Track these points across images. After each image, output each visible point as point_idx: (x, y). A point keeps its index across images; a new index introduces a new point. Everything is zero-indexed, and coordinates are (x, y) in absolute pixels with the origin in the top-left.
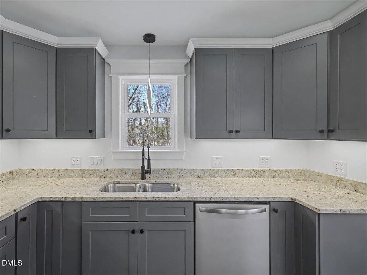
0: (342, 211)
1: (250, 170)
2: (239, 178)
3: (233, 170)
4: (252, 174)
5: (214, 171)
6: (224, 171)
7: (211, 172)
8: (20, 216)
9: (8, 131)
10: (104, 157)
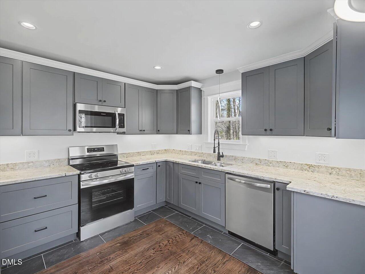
0: (306, 192)
1: (302, 164)
2: (291, 169)
3: (285, 162)
4: (305, 168)
5: (268, 161)
6: (277, 162)
7: (266, 161)
8: (158, 164)
9: (159, 131)
10: (201, 146)
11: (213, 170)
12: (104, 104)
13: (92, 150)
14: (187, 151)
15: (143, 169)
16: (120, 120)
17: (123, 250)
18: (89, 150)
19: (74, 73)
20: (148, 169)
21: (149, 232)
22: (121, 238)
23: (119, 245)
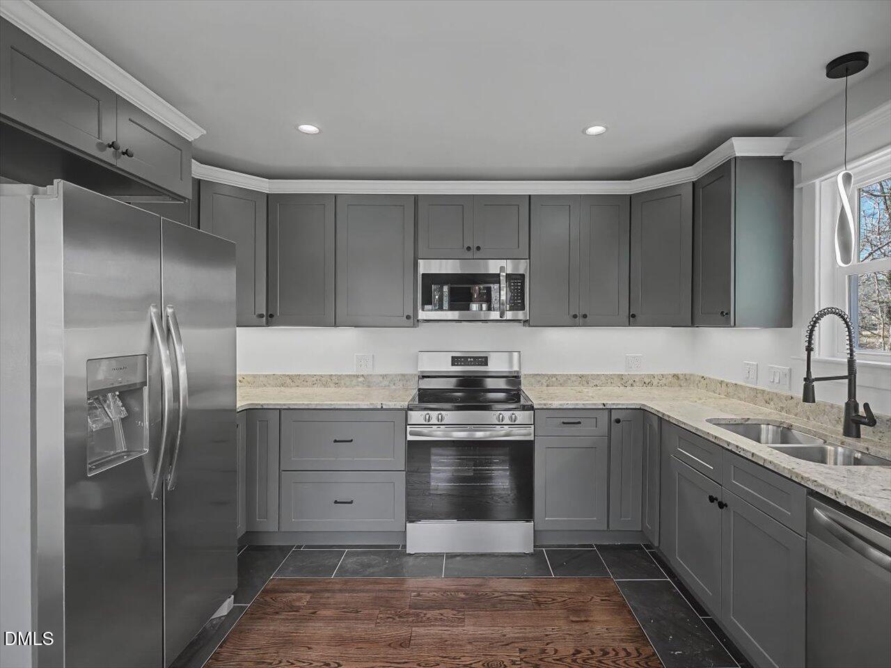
8: (615, 416)
9: (633, 316)
10: (790, 370)
11: (761, 465)
12: (478, 255)
13: (461, 362)
14: (741, 386)
15: (564, 423)
16: (514, 289)
17: (459, 612)
18: (455, 361)
19: (416, 197)
20: (579, 423)
21: (544, 599)
22: (477, 581)
23: (462, 595)
